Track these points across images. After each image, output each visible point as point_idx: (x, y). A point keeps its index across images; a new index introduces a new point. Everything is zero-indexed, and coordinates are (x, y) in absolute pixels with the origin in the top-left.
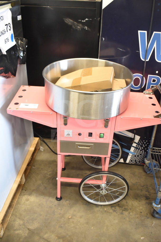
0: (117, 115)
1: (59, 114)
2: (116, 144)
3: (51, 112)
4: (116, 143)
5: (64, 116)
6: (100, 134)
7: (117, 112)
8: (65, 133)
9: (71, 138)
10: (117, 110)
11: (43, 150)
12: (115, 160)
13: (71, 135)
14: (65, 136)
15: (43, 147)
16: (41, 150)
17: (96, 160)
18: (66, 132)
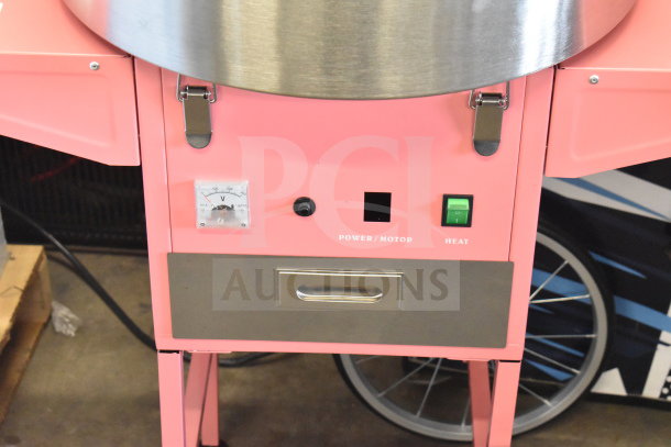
0: (562, 58)
1: (147, 66)
2: (569, 273)
3: (94, 56)
4: (568, 266)
5: (182, 77)
6: (446, 198)
7: (559, 37)
8: (200, 200)
9: (241, 231)
10: (558, 24)
11: (71, 331)
12: (566, 382)
13: (243, 216)
14: (200, 221)
15: (72, 310)
16: (58, 327)
17: (434, 387)
18: (207, 193)
